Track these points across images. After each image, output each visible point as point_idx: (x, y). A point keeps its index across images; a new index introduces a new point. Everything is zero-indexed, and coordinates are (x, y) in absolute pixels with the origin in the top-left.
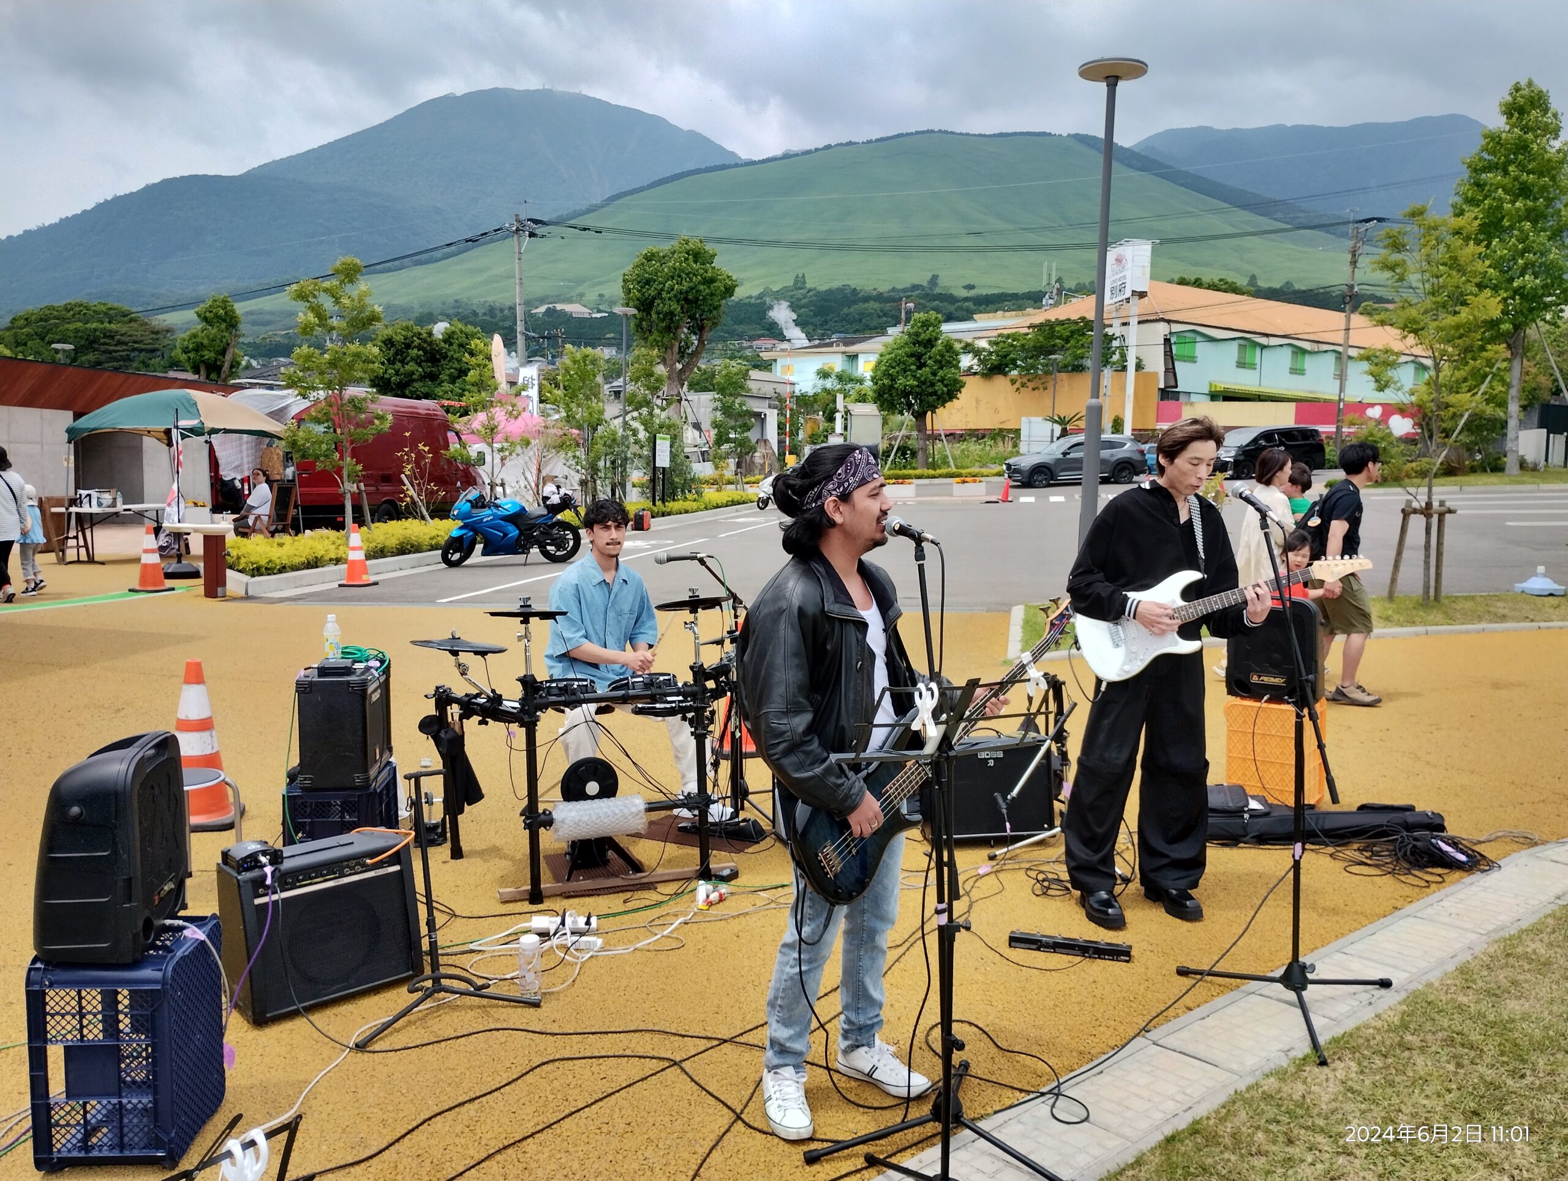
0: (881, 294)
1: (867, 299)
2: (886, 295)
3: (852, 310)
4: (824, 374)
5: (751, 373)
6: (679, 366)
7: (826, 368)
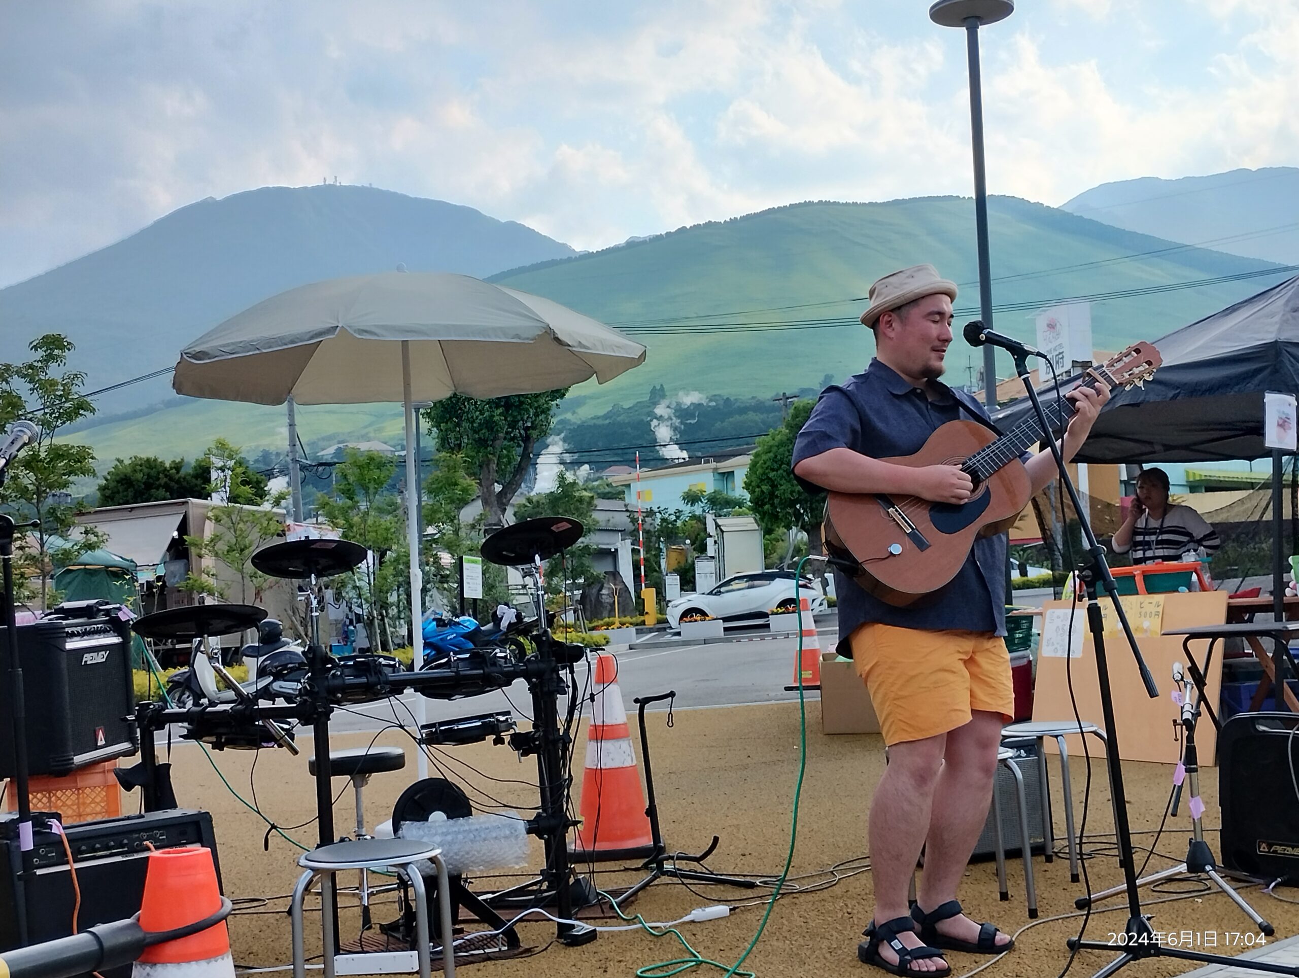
0: (762, 403)
1: (743, 410)
2: (768, 403)
3: (725, 424)
4: (692, 498)
5: (596, 502)
6: (498, 488)
7: (694, 489)
